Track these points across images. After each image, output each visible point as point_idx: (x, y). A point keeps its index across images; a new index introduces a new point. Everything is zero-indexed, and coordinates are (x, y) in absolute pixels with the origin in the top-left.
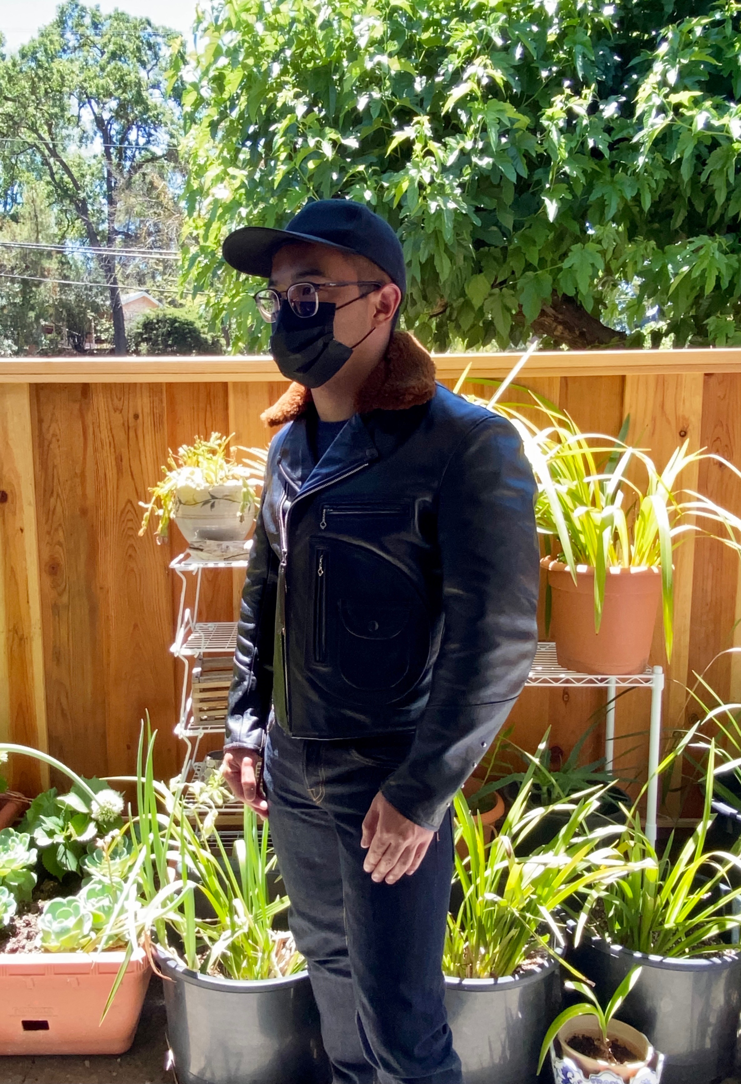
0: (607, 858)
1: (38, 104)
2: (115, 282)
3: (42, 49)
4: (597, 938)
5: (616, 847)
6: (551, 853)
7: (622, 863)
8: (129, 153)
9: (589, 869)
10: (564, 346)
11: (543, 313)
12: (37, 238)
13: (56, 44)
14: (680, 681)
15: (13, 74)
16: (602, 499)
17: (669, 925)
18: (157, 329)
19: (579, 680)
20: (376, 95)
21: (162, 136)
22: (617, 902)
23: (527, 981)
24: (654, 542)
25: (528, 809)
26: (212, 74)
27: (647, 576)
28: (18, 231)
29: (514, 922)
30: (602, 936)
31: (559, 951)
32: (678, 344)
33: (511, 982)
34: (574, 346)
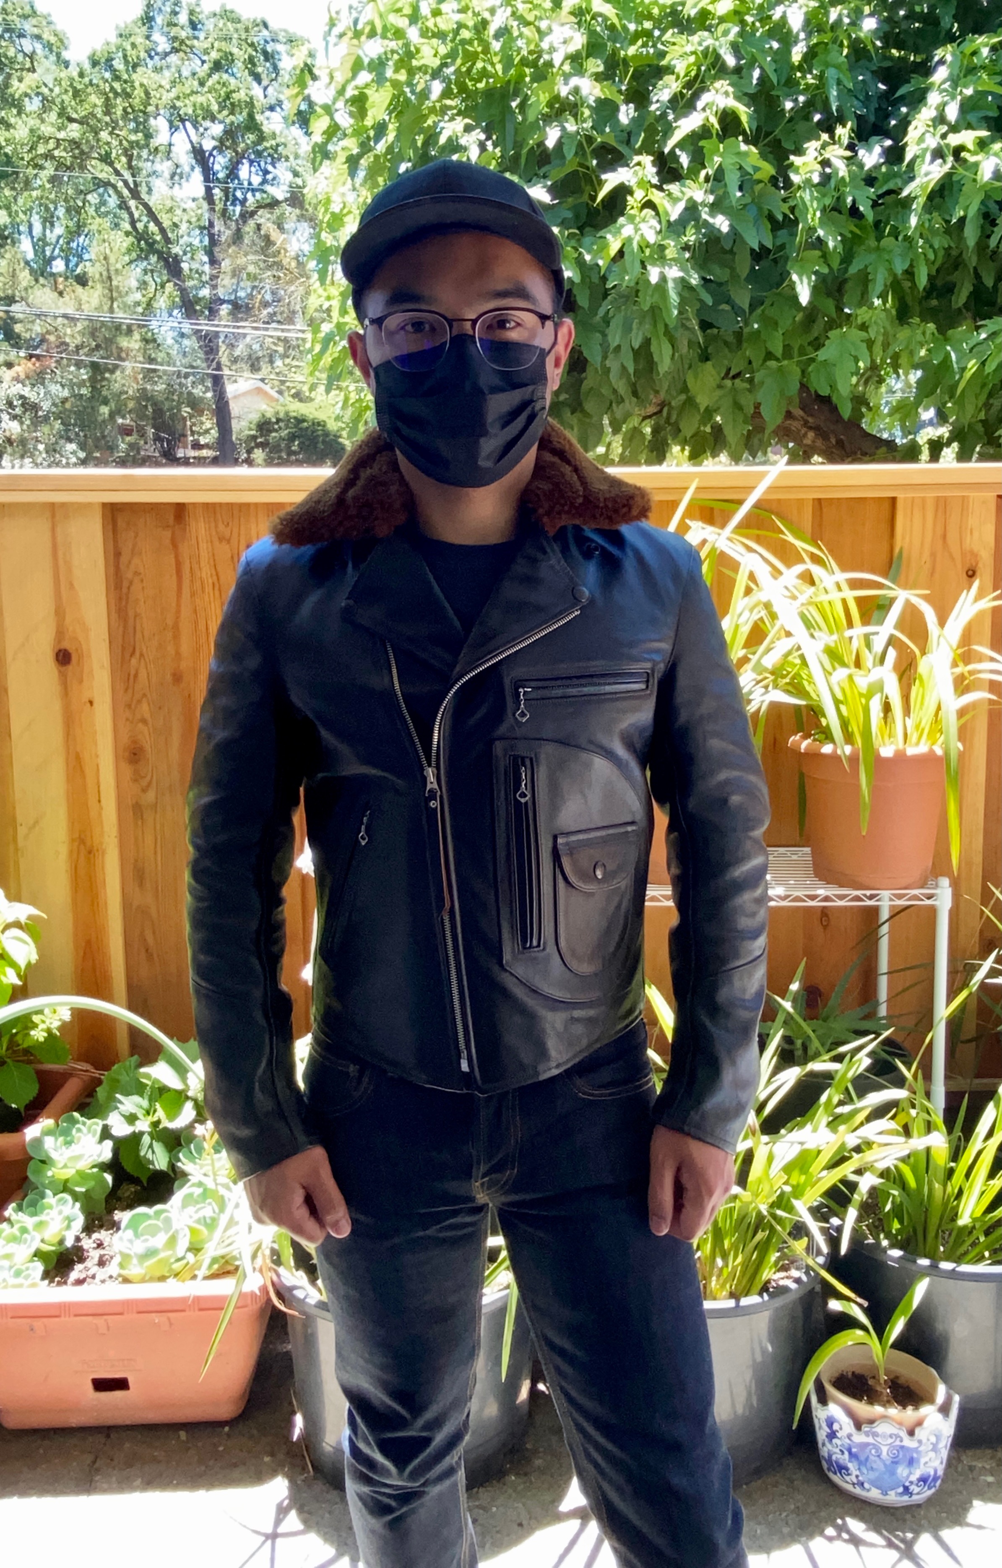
0: (881, 1133)
1: (114, 128)
2: (219, 367)
3: (120, 54)
4: (871, 1241)
5: (893, 1118)
6: (809, 1127)
7: (902, 1139)
8: (239, 194)
9: (858, 1149)
10: (816, 458)
11: (789, 415)
12: (111, 307)
13: (141, 48)
14: (972, 897)
15: (79, 87)
16: (868, 659)
17: (963, 1220)
18: (276, 431)
19: (841, 897)
20: (571, 127)
21: (282, 172)
22: (896, 1193)
23: (779, 1302)
24: (937, 714)
25: (777, 1070)
26: (350, 92)
27: (929, 759)
28: (84, 298)
29: (760, 1223)
30: (877, 1238)
31: (821, 1260)
32: (964, 456)
33: (758, 1304)
34: (831, 458)
